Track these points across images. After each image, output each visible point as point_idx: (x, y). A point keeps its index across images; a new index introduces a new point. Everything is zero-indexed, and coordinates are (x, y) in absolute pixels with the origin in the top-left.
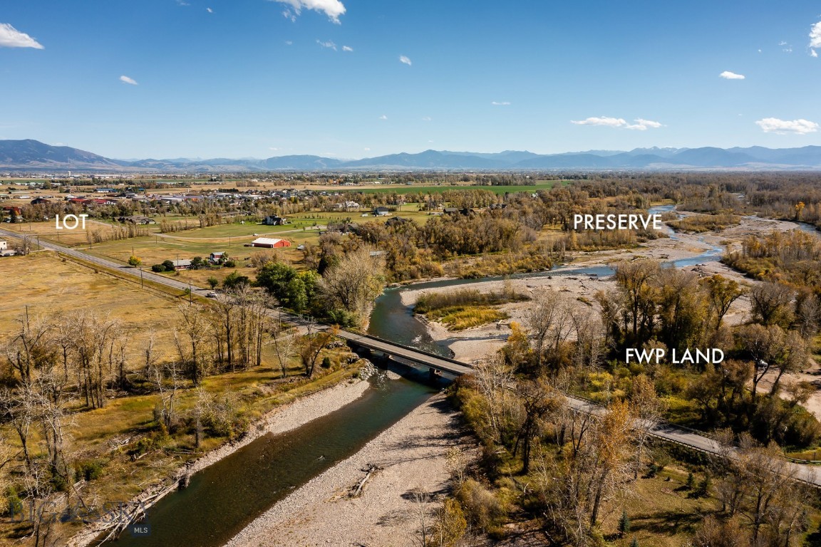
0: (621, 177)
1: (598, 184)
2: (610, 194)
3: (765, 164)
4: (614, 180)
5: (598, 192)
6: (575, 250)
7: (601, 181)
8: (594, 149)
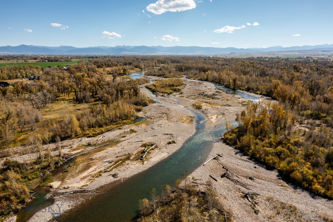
0: (112, 57)
1: (102, 61)
2: (109, 66)
3: (163, 53)
4: (110, 59)
5: (102, 65)
6: (77, 136)
7: (104, 59)
8: (100, 46)
